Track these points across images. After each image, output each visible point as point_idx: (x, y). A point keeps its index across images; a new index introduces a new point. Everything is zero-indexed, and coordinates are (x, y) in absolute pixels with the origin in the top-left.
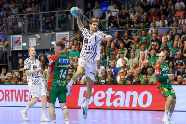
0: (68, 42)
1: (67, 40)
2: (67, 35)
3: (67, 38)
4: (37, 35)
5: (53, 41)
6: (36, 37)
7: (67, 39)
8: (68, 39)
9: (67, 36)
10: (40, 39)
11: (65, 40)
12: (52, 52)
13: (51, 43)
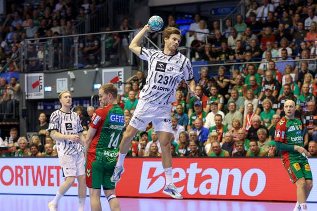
0: (123, 85)
1: (121, 81)
2: (120, 74)
3: (121, 78)
4: (69, 73)
5: (97, 83)
6: (68, 77)
8: (122, 80)
9: (121, 75)
10: (74, 80)
12: (95, 102)
13: (93, 87)
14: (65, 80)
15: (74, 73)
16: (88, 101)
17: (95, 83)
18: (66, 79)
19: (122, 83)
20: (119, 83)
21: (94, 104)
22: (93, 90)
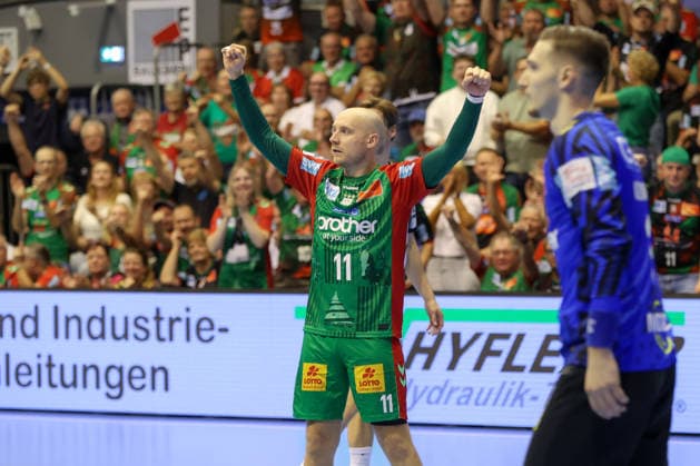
0: (193, 50)
1: (186, 40)
2: (185, 14)
3: (186, 30)
4: (22, 11)
5: (111, 45)
6: (20, 22)
7: (184, 35)
8: (191, 36)
9: (186, 19)
10: (38, 33)
11: (176, 41)
12: (104, 103)
13: (98, 56)
14: (9, 34)
15: (39, 12)
16: (83, 101)
17: (104, 42)
18: (14, 31)
19: (189, 46)
20: (180, 45)
21: (99, 110)
22: (99, 64)
